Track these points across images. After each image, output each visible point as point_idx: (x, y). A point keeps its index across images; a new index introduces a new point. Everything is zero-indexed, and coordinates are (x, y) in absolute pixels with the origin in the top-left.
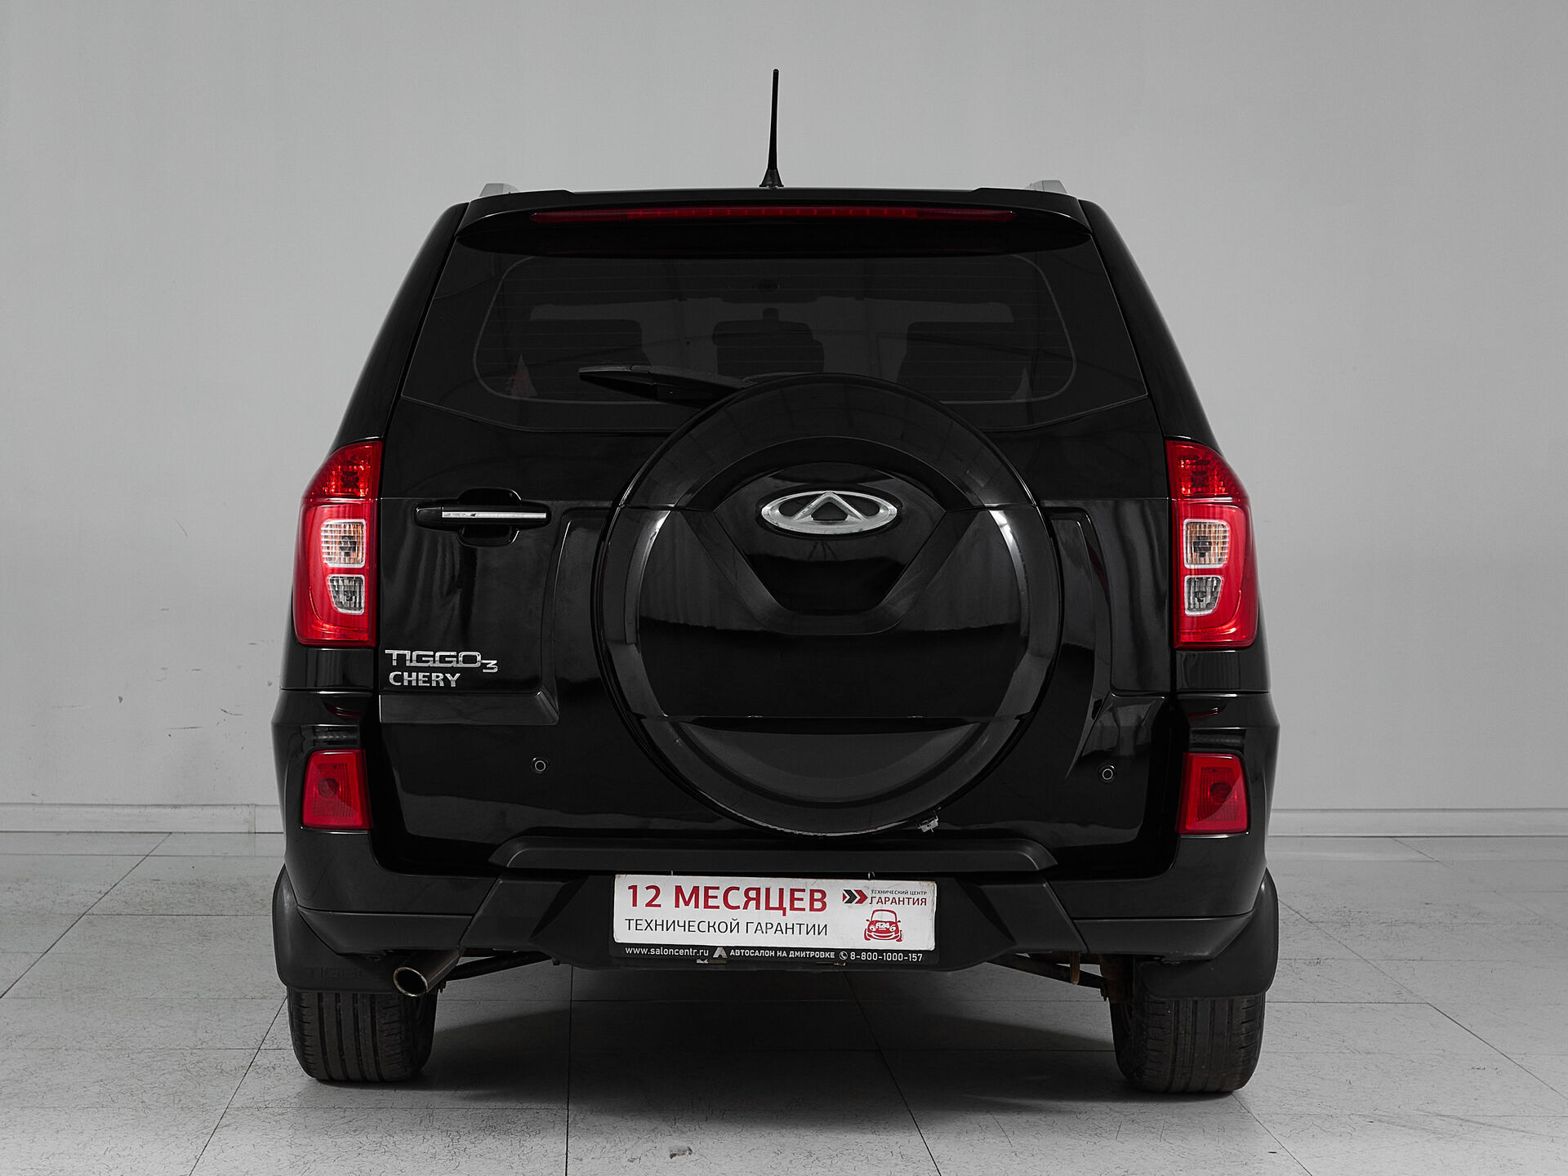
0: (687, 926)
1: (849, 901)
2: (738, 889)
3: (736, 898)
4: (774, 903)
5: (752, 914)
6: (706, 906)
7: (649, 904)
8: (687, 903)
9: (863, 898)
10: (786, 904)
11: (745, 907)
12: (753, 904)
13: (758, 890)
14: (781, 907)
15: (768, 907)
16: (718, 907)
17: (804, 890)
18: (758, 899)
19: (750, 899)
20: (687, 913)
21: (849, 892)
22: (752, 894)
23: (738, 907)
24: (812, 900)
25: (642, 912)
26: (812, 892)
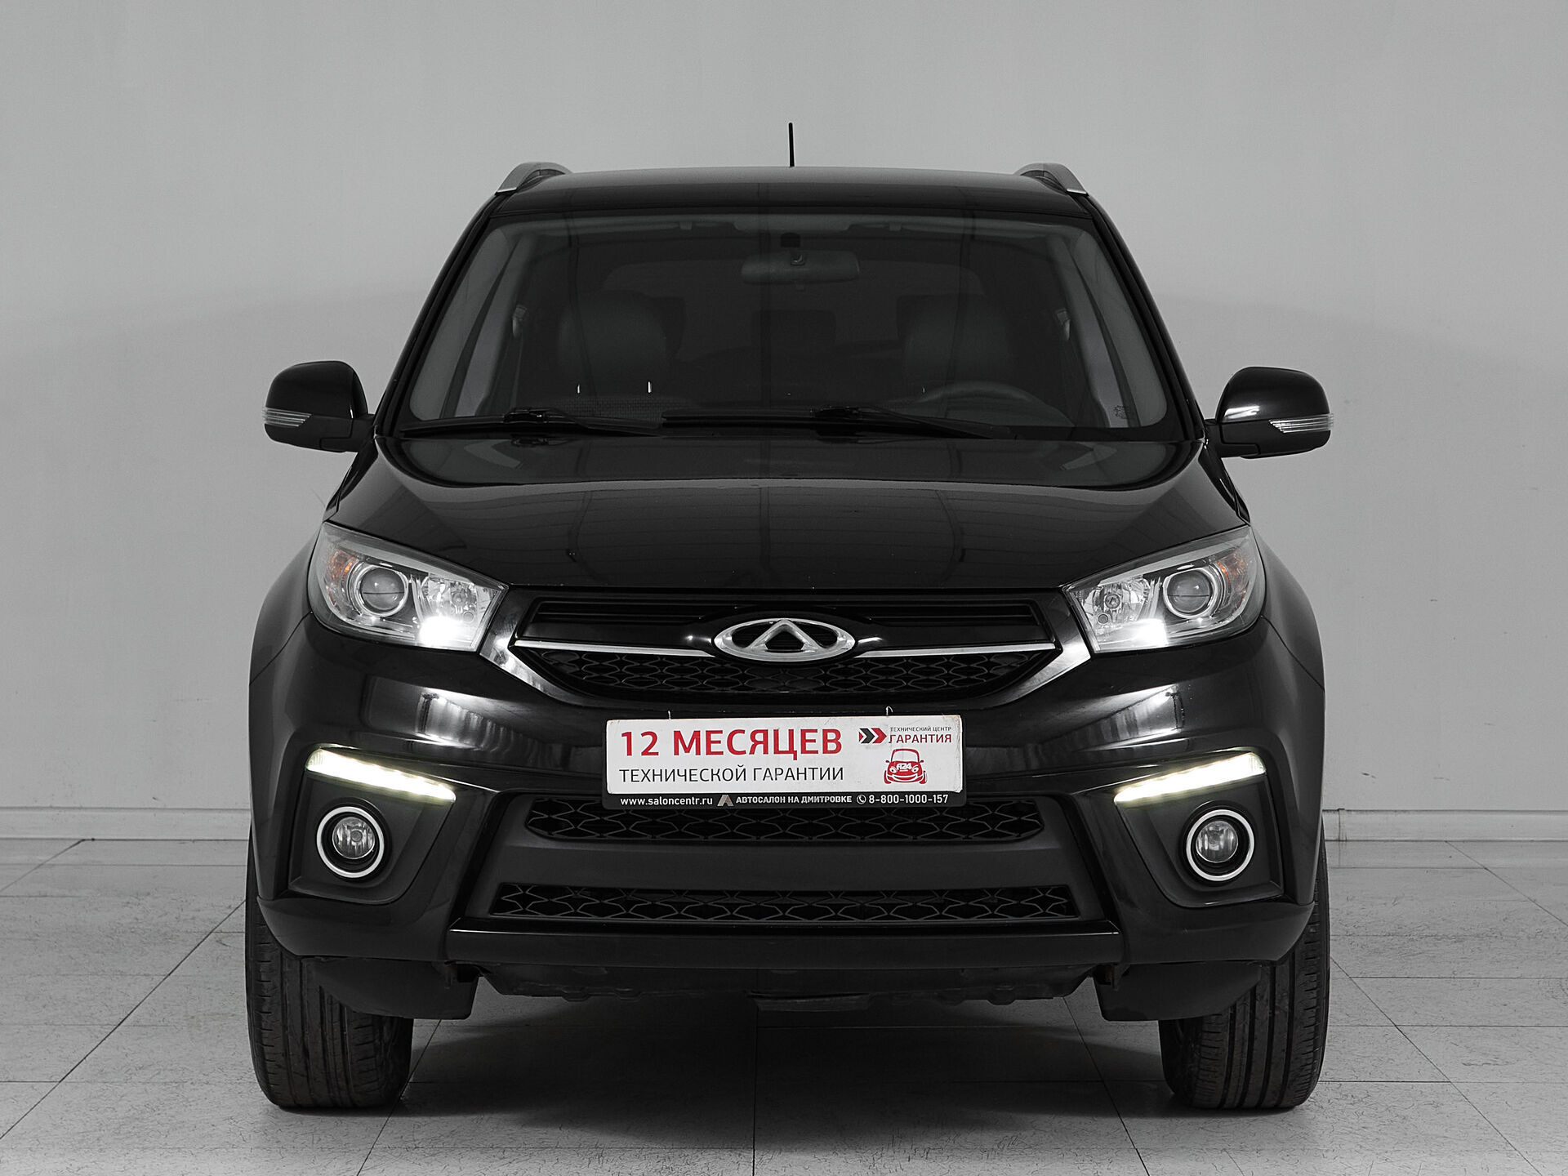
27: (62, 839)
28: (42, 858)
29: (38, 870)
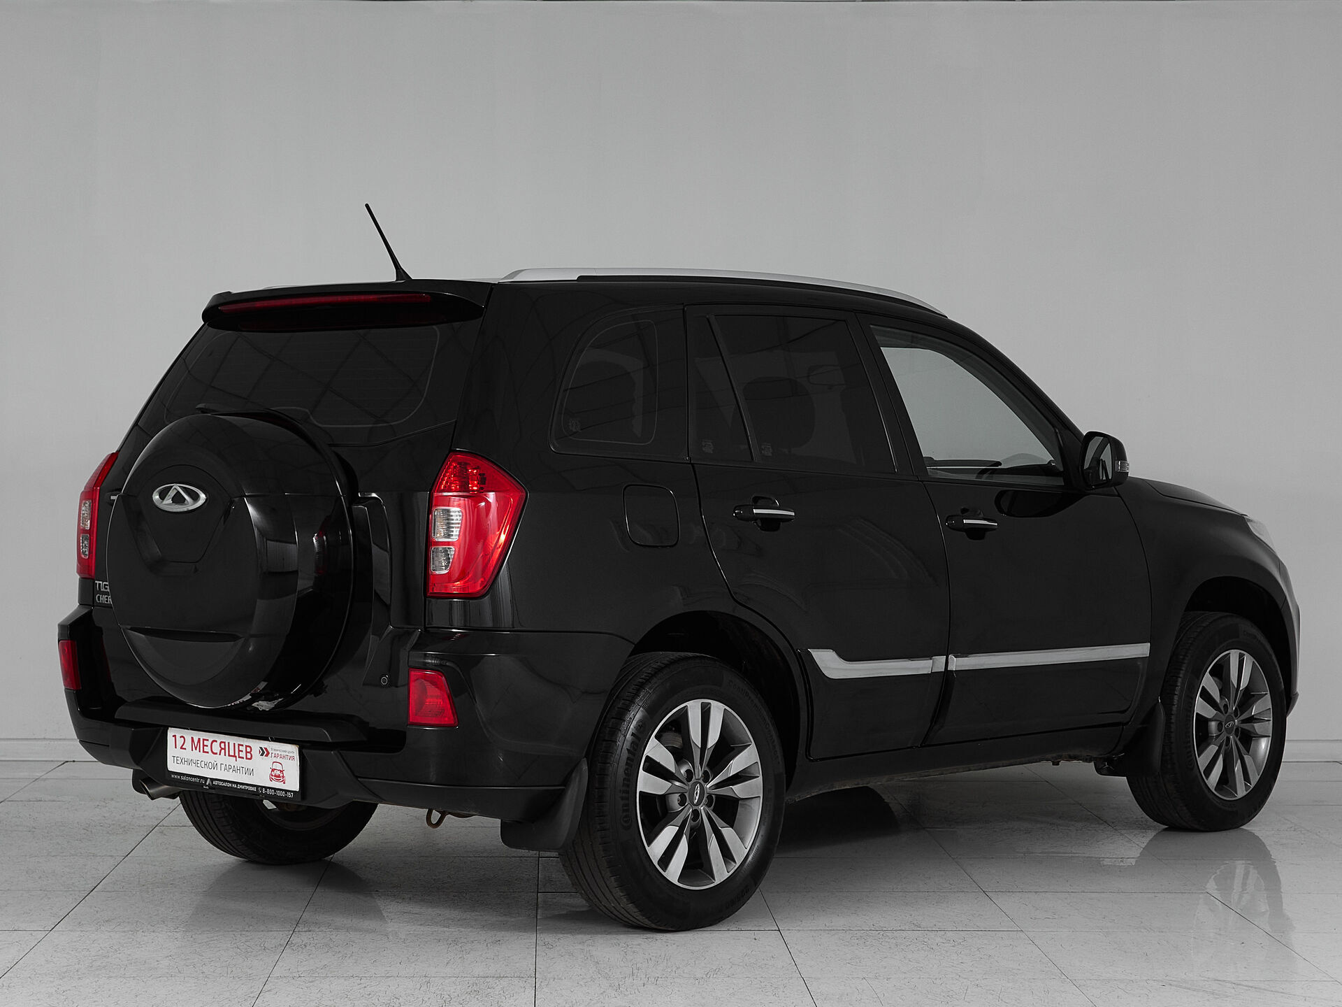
0: (196, 763)
1: (262, 755)
2: (216, 741)
3: (216, 748)
4: (232, 753)
5: (222, 759)
6: (204, 752)
7: (181, 748)
8: (196, 749)
9: (268, 753)
10: (237, 754)
11: (220, 754)
12: (223, 751)
13: (225, 743)
14: (234, 756)
15: (229, 755)
16: (208, 752)
17: (243, 745)
18: (225, 749)
19: (222, 749)
20: (197, 755)
21: (261, 748)
22: (222, 745)
23: (216, 754)
24: (247, 752)
25: (179, 752)
26: (246, 746)
27: (52, 761)
28: (39, 775)
29: (36, 782)
